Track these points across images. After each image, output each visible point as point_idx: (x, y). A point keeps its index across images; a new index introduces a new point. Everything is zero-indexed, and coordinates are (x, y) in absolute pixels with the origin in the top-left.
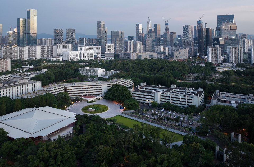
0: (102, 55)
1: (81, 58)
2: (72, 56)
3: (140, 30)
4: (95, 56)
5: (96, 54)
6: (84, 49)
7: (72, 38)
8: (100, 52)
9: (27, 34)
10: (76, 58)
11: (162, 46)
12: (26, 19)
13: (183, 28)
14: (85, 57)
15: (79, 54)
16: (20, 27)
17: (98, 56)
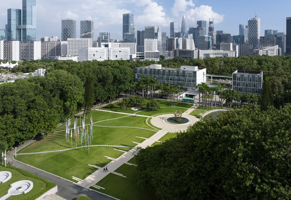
0: (138, 55)
1: (109, 58)
2: (94, 54)
3: (176, 29)
4: (131, 56)
5: (131, 54)
6: (112, 46)
7: (89, 33)
8: (136, 51)
9: (22, 30)
10: (101, 57)
11: (231, 43)
12: (20, 10)
13: (249, 22)
14: (115, 56)
15: (105, 52)
16: (12, 20)
17: (134, 56)
